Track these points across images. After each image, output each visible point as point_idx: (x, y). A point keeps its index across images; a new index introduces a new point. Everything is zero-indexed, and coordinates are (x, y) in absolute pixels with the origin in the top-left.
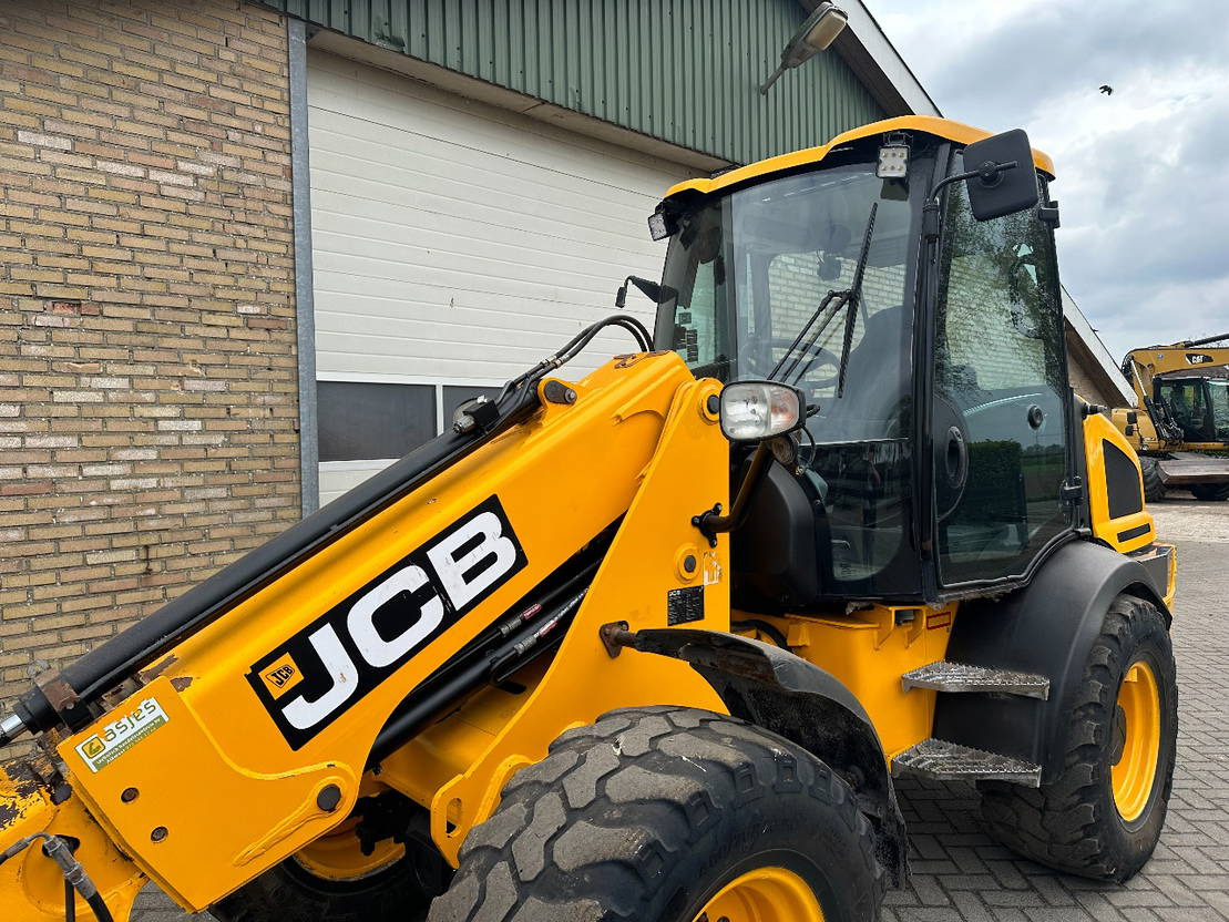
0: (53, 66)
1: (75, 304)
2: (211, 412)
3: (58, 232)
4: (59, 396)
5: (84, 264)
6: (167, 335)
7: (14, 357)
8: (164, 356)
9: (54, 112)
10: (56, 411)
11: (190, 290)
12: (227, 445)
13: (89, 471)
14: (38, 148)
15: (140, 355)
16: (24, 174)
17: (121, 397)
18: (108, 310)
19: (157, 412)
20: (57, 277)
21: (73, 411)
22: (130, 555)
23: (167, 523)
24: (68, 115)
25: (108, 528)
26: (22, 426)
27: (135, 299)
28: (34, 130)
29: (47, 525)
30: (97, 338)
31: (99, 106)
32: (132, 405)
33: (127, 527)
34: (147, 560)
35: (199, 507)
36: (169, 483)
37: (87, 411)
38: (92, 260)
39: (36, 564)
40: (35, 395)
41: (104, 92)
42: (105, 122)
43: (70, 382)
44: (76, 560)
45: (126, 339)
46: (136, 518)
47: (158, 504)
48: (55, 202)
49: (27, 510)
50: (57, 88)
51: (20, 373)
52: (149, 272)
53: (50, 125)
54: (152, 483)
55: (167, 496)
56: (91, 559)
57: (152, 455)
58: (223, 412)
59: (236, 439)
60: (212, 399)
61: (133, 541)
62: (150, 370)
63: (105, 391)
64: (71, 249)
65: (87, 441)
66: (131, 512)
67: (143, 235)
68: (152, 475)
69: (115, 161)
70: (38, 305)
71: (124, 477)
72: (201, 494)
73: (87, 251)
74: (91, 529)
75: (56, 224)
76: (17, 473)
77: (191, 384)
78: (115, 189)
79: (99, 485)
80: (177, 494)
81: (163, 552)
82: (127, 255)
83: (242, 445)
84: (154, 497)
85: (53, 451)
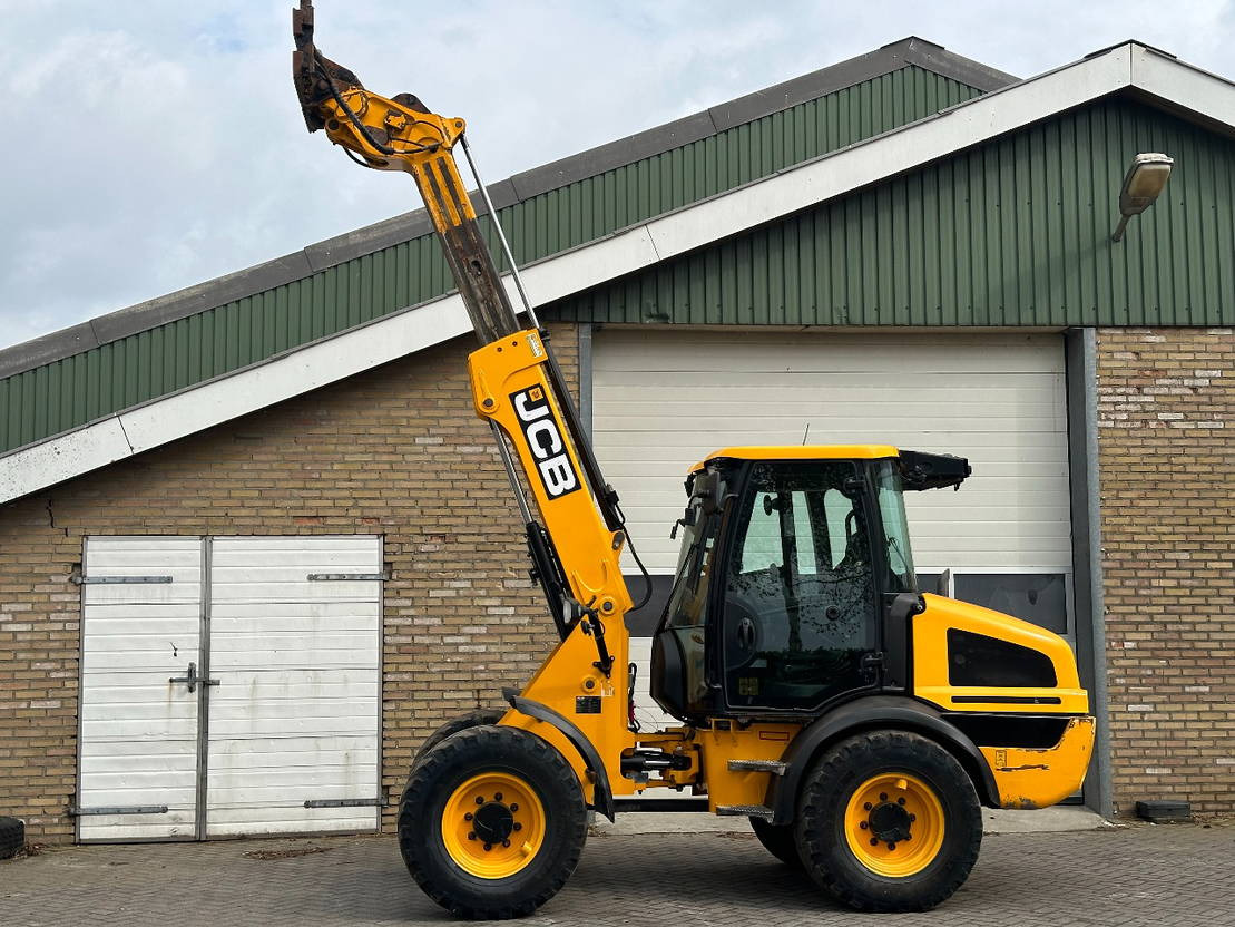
0: (435, 395)
1: (442, 536)
2: (521, 602)
3: (434, 494)
4: (432, 594)
5: (447, 512)
6: (494, 552)
7: (409, 571)
8: (493, 566)
9: (434, 423)
10: (431, 603)
11: (509, 521)
12: (531, 624)
13: (448, 640)
14: (425, 446)
15: (479, 565)
16: (418, 462)
17: (467, 593)
18: (461, 539)
19: (487, 602)
20: (432, 521)
21: (439, 602)
22: (469, 695)
23: (492, 676)
24: (442, 422)
25: (457, 677)
26: (412, 612)
27: (476, 530)
28: (424, 436)
29: (423, 672)
30: (453, 557)
31: (459, 413)
32: (472, 598)
33: (468, 677)
34: (478, 700)
35: (512, 666)
36: (493, 649)
37: (447, 602)
38: (452, 508)
39: (417, 696)
40: (420, 593)
41: (461, 404)
42: (463, 422)
43: (438, 584)
44: (437, 695)
45: (470, 556)
46: (474, 672)
47: (486, 663)
48: (433, 476)
49: (413, 663)
50: (437, 408)
51: (412, 580)
52: (485, 512)
53: (432, 431)
54: (483, 649)
55: (492, 658)
56: (446, 696)
57: (483, 630)
58: (529, 602)
59: (537, 620)
60: (522, 593)
61: (470, 686)
62: (484, 575)
63: (457, 589)
64: (441, 503)
65: (446, 621)
66: (469, 667)
67: (482, 489)
68: (484, 643)
69: (467, 444)
70: (423, 539)
71: (467, 644)
72: (513, 658)
73: (450, 503)
74: (447, 677)
75: (433, 489)
76: (409, 640)
77: (509, 584)
78: (467, 462)
79: (452, 649)
80: (498, 657)
81: (488, 695)
82: (472, 503)
83: (542, 624)
84: (483, 658)
85: (428, 627)
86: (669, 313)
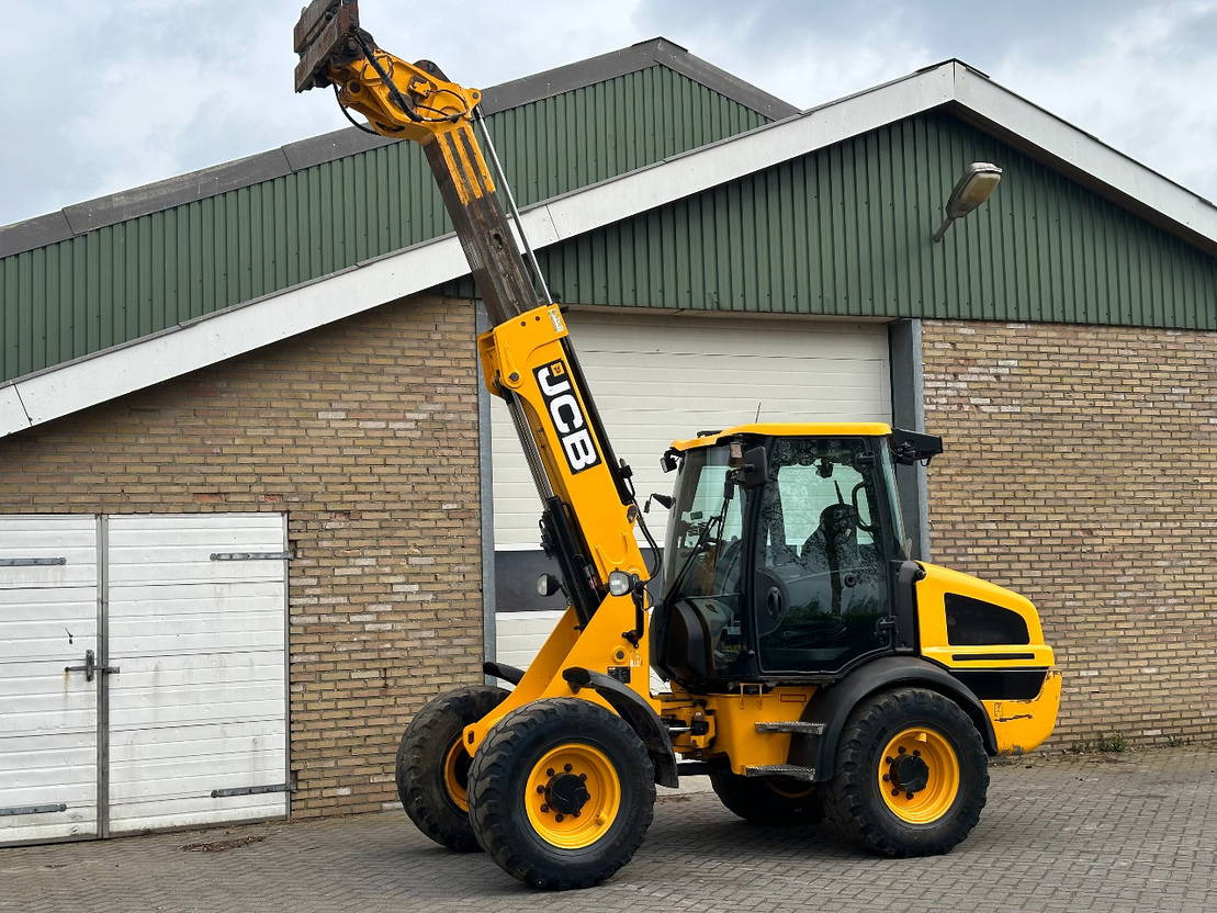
0: (337, 369)
1: (347, 513)
2: (425, 579)
3: (338, 470)
4: (337, 572)
5: (351, 488)
6: (399, 528)
7: (315, 549)
8: (397, 542)
9: (337, 397)
10: (336, 581)
11: (412, 497)
12: (435, 601)
13: (354, 618)
14: (328, 421)
15: (384, 543)
16: (321, 437)
17: (372, 571)
18: (366, 516)
19: (392, 580)
20: (337, 498)
21: (344, 581)
22: (376, 674)
23: (397, 654)
24: (344, 397)
25: (363, 656)
26: (318, 591)
27: (379, 506)
28: (327, 410)
29: (330, 653)
30: (358, 534)
31: (361, 388)
32: (378, 575)
33: (374, 655)
34: (385, 678)
35: (417, 643)
36: (399, 627)
37: (353, 581)
38: (356, 484)
39: (325, 676)
40: (325, 572)
41: (363, 378)
42: (364, 397)
43: (343, 562)
44: (345, 675)
45: (374, 533)
46: (380, 650)
47: (392, 641)
48: (337, 451)
49: (320, 643)
50: (339, 382)
51: (318, 559)
52: (389, 488)
53: (335, 405)
54: (389, 626)
55: (397, 636)
56: (354, 676)
57: (389, 608)
58: (432, 579)
59: (440, 596)
60: (425, 570)
61: (377, 665)
62: (388, 552)
63: (363, 567)
64: (345, 480)
65: (353, 599)
66: (376, 646)
67: (385, 465)
68: (390, 621)
69: (370, 420)
70: (327, 516)
71: (373, 623)
72: (418, 635)
73: (354, 479)
74: (354, 656)
75: (337, 465)
76: (315, 619)
77: (413, 560)
78: (369, 438)
79: (357, 628)
80: (403, 635)
81: (395, 673)
82: (375, 479)
83: (444, 601)
84: (390, 636)
85: (334, 606)
86: (561, 293)
